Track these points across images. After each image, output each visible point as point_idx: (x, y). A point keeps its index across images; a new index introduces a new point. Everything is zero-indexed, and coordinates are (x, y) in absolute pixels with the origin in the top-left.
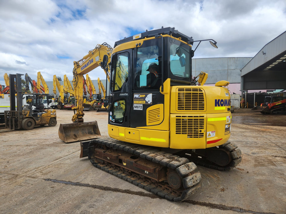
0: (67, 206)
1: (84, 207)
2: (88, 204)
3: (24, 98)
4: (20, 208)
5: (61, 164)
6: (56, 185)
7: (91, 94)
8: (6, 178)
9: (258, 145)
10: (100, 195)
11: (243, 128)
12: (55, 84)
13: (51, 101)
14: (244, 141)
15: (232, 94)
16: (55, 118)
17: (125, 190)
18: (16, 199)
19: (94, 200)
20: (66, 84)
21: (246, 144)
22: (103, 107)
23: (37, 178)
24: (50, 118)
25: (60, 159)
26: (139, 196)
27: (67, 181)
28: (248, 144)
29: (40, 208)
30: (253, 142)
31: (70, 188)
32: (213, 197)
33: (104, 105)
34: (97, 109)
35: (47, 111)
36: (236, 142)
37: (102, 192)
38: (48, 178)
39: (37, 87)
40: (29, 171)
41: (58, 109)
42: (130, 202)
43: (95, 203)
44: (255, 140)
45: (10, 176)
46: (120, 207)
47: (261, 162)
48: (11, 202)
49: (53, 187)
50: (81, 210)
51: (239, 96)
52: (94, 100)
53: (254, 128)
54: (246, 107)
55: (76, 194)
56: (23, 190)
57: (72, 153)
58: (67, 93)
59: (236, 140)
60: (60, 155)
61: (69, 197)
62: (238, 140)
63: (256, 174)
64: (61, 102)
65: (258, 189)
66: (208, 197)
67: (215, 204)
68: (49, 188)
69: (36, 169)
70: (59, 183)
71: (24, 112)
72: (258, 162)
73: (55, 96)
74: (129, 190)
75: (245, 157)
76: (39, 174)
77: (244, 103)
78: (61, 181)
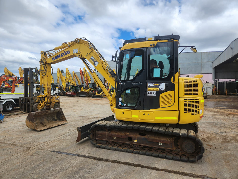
0: (69, 172)
1: (81, 173)
2: (85, 170)
3: (35, 86)
4: (32, 173)
5: (63, 139)
6: (60, 155)
7: (87, 83)
8: (21, 150)
9: (226, 126)
10: (94, 164)
11: (214, 112)
12: (59, 75)
13: (55, 90)
14: (214, 123)
15: (206, 82)
16: (59, 103)
17: (114, 160)
18: (29, 166)
19: (89, 167)
20: (68, 75)
21: (216, 125)
22: (97, 94)
23: (45, 150)
24: (54, 103)
25: (63, 136)
26: (125, 165)
27: (68, 152)
28: (218, 124)
29: (48, 173)
30: (222, 123)
31: (71, 158)
32: (185, 167)
33: (98, 92)
34: (92, 95)
35: (53, 97)
36: (207, 123)
37: (95, 161)
38: (54, 150)
40: (39, 145)
41: (61, 96)
42: (118, 169)
43: (90, 170)
44: (224, 122)
45: (25, 149)
46: (110, 173)
47: (227, 140)
48: (26, 168)
49: (58, 157)
50: (79, 175)
51: (211, 84)
52: (90, 88)
53: (224, 111)
54: (218, 94)
55: (76, 163)
56: (34, 159)
57: (72, 131)
58: (68, 83)
59: (207, 121)
60: (63, 132)
61: (70, 165)
62: (209, 121)
63: (222, 149)
64: (63, 90)
65: (224, 162)
66: (181, 167)
67: (186, 173)
68: (54, 158)
69: (44, 143)
70: (62, 154)
71: (35, 98)
72: (226, 140)
73: (58, 85)
74: (117, 161)
75: (214, 136)
76: (47, 147)
77: (215, 90)
78: (63, 153)
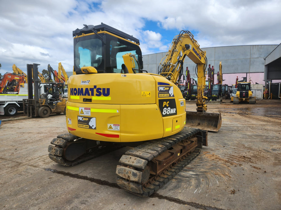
9: (279, 140)
11: (264, 121)
14: (264, 136)
15: (255, 84)
28: (269, 138)
30: (275, 136)
36: (255, 136)
39: (59, 77)
44: (277, 134)
51: (262, 86)
53: (277, 120)
54: (270, 98)
75: (264, 154)
77: (267, 94)
